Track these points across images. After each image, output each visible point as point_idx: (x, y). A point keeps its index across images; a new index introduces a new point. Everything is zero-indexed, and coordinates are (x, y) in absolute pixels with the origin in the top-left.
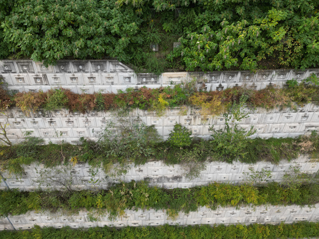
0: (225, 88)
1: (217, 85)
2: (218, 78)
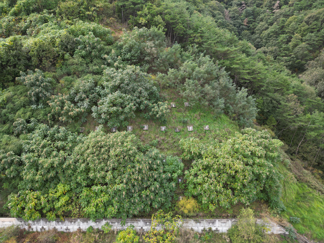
0: (47, 229)
1: (41, 227)
2: (39, 222)
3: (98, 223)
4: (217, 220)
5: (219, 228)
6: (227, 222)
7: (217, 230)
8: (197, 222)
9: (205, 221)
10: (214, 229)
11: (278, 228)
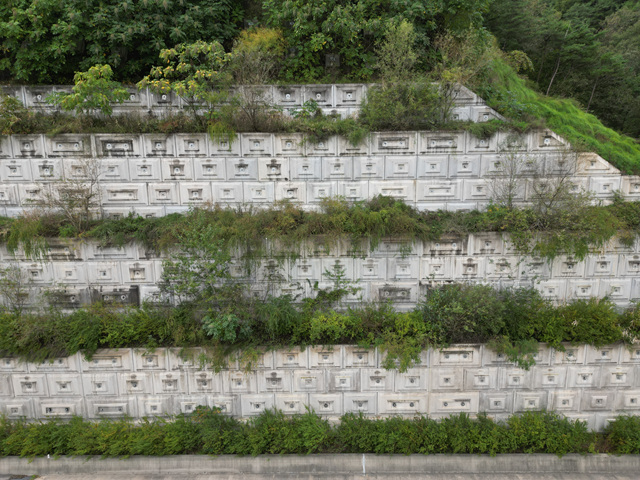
3: (39, 97)
4: (334, 87)
5: (340, 111)
6: (359, 89)
7: (334, 115)
8: (285, 91)
9: (303, 89)
10: (327, 111)
11: (483, 108)
